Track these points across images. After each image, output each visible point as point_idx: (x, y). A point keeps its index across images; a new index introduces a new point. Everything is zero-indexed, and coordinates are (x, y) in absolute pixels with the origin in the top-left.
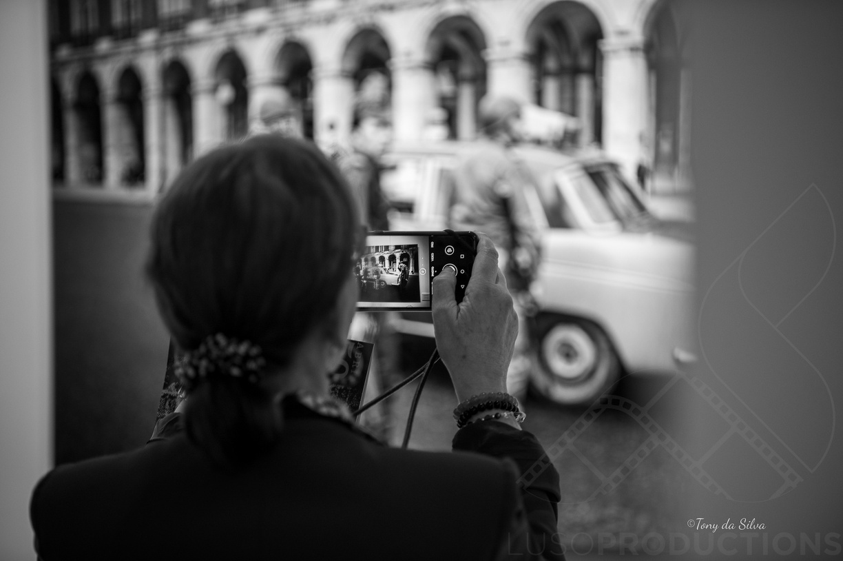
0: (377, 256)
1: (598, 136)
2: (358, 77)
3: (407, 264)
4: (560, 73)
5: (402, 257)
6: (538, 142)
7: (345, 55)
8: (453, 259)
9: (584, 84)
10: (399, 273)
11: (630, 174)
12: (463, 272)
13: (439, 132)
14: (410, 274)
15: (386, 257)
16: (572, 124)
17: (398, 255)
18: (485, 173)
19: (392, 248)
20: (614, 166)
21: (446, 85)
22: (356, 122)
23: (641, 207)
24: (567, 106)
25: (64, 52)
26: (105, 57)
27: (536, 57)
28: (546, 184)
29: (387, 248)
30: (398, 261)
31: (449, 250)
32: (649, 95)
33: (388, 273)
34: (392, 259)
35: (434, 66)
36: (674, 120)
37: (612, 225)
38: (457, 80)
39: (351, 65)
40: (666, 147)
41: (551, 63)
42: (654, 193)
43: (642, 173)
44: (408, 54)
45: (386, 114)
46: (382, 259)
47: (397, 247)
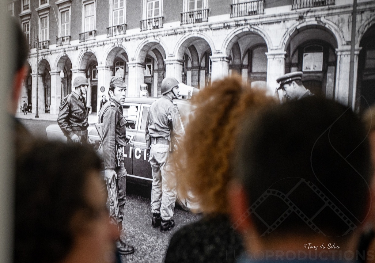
2: (113, 69)
4: (192, 69)
6: (183, 97)
7: (108, 60)
9: (203, 72)
21: (147, 73)
24: (196, 84)
27: (184, 61)
35: (143, 65)
41: (190, 65)
44: (133, 59)
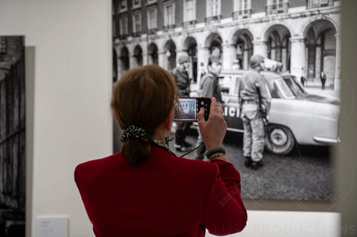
0: (182, 104)
1: (289, 68)
2: (211, 49)
3: (191, 107)
4: (276, 48)
5: (189, 105)
6: (269, 70)
7: (206, 42)
8: (204, 106)
9: (284, 51)
10: (189, 110)
11: (299, 80)
12: (206, 110)
13: (237, 66)
14: (192, 110)
15: (185, 104)
16: (280, 64)
17: (188, 104)
18: (252, 80)
19: (186, 102)
20: (293, 77)
21: (239, 52)
22: (210, 63)
23: (303, 91)
24: (279, 59)
25: (117, 41)
26: (130, 43)
28: (272, 83)
29: (185, 102)
30: (188, 106)
31: (202, 103)
32: (306, 55)
33: (185, 110)
34: (187, 105)
35: (235, 46)
36: (314, 63)
37: (294, 97)
38: (243, 50)
39: (208, 45)
40: (311, 72)
41: (273, 45)
42: (307, 87)
43: (303, 80)
44: (227, 42)
45: (220, 61)
46: (183, 105)
47: (188, 102)
